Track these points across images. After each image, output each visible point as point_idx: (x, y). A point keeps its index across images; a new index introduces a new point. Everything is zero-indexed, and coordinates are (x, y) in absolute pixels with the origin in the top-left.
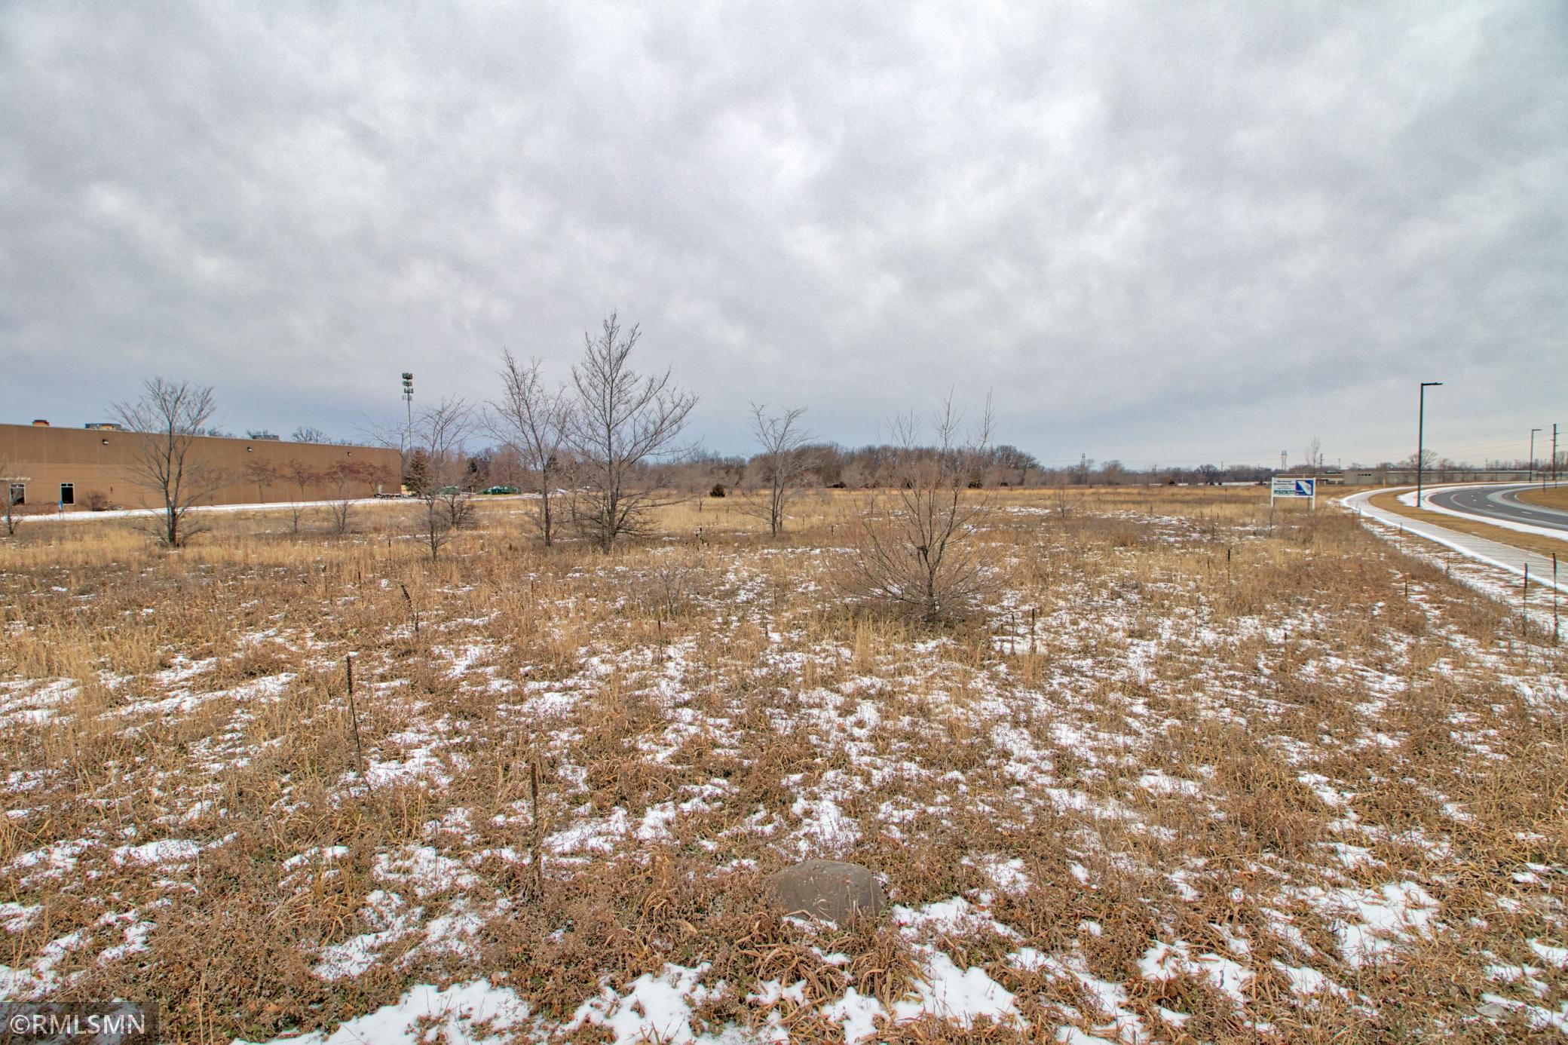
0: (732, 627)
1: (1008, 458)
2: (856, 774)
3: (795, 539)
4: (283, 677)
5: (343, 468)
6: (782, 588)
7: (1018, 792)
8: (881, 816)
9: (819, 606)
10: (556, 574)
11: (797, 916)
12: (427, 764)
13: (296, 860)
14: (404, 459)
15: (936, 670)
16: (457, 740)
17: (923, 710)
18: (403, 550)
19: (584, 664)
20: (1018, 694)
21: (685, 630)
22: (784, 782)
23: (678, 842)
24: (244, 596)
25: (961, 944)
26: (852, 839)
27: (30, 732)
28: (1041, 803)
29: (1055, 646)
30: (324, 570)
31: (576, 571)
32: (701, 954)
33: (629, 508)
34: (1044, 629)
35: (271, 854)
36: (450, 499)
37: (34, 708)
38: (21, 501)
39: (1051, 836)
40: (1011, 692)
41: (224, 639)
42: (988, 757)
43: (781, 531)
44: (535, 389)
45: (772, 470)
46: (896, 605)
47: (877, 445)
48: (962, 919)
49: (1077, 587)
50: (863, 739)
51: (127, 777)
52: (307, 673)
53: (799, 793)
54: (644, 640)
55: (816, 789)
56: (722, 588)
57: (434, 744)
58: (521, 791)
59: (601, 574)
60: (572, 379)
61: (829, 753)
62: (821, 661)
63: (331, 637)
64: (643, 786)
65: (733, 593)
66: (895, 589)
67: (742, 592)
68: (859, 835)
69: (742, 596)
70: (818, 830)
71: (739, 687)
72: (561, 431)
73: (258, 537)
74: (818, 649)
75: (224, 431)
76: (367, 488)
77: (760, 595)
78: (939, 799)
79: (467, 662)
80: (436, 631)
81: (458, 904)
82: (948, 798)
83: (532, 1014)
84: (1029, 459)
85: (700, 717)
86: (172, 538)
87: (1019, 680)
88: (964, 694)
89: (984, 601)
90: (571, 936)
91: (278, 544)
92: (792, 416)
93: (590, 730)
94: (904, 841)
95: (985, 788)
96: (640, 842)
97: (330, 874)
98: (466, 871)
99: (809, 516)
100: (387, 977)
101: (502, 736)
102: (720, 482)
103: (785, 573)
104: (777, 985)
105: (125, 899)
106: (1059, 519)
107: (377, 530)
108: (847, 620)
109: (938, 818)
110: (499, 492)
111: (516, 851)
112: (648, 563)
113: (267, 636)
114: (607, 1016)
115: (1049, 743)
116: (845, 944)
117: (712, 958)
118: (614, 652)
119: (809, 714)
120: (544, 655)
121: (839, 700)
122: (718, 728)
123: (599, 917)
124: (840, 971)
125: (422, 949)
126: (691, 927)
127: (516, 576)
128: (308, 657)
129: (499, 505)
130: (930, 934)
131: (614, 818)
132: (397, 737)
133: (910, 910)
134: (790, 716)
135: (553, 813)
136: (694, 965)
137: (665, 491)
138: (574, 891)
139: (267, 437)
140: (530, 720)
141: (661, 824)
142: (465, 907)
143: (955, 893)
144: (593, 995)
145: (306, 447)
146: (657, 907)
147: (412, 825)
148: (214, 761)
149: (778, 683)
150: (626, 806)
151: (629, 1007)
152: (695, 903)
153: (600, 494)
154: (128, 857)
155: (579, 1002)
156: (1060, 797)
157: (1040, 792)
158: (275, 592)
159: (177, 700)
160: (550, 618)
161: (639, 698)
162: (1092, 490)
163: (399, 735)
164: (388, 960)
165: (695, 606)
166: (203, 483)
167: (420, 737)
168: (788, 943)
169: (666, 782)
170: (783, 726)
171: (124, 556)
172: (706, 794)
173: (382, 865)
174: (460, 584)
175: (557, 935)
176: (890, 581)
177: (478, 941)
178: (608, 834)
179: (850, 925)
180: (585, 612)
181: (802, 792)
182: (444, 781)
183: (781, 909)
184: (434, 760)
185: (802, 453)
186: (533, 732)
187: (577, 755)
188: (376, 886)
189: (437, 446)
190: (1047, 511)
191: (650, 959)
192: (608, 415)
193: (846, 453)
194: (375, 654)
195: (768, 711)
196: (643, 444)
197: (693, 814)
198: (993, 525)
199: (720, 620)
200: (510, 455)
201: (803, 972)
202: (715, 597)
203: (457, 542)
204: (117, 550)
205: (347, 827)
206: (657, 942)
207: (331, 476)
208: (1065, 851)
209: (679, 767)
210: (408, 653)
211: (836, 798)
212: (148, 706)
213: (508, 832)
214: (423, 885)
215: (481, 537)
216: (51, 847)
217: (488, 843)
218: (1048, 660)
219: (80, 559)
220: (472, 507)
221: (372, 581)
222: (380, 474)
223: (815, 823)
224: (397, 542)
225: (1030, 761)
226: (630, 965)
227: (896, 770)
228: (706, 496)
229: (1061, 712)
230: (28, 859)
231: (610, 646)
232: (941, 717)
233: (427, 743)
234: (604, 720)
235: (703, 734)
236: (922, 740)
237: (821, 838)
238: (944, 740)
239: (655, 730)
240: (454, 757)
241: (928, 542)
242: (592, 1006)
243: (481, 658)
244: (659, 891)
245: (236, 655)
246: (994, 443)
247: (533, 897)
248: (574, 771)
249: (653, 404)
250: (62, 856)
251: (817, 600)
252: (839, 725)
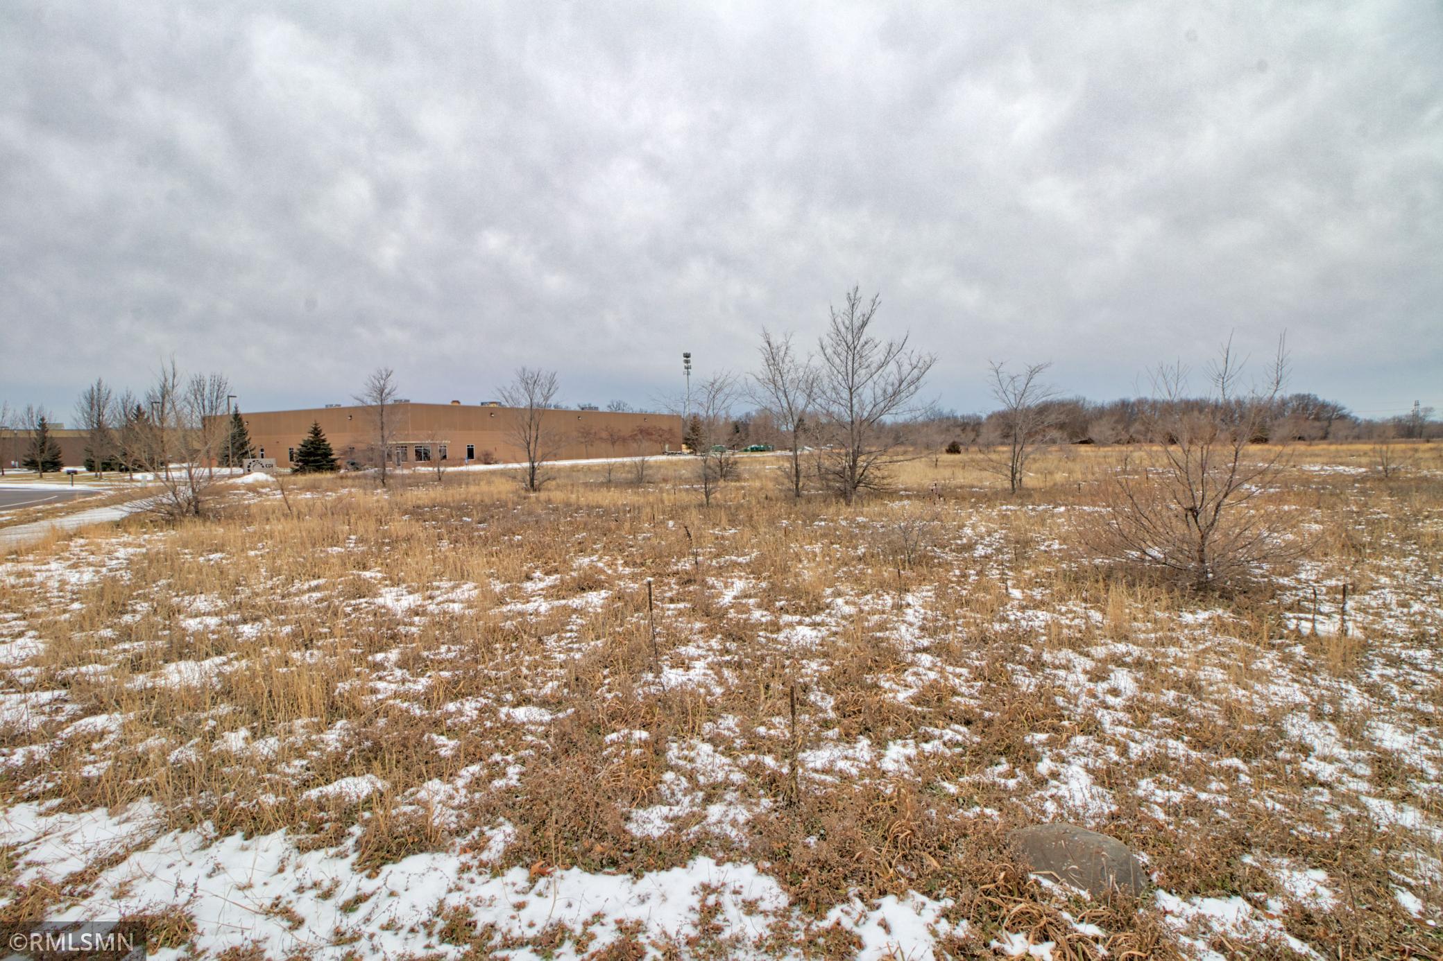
0: (970, 580)
1: (1306, 408)
2: (1109, 744)
3: (1036, 496)
4: (603, 593)
5: (641, 431)
6: (1022, 547)
7: (1321, 794)
8: (1140, 793)
9: (1064, 566)
10: (804, 522)
11: (1045, 876)
12: (705, 674)
13: (614, 736)
14: (685, 422)
15: (1208, 644)
16: (728, 658)
17: (1193, 687)
18: (685, 498)
19: (830, 603)
20: (1321, 682)
21: (922, 580)
22: (1028, 739)
23: (919, 779)
24: (576, 530)
25: (1243, 950)
26: (1107, 811)
27: (452, 617)
28: (1355, 811)
29: (1374, 630)
30: (629, 511)
31: (821, 520)
32: (944, 889)
33: (869, 464)
34: (1359, 609)
35: (598, 729)
36: (719, 456)
37: (453, 601)
38: (445, 457)
39: (1369, 851)
40: (1311, 678)
41: (565, 561)
42: (1280, 749)
43: (1021, 488)
44: (787, 360)
45: (1011, 427)
46: (1157, 569)
47: (1133, 398)
48: (1244, 922)
49: (1407, 562)
50: (1118, 708)
51: (507, 657)
52: (619, 592)
53: (1044, 753)
54: (884, 586)
55: (1063, 752)
56: (959, 542)
57: (710, 659)
58: (779, 709)
59: (844, 523)
60: (819, 348)
61: (1078, 718)
62: (1068, 622)
63: (635, 564)
64: (885, 721)
65: (970, 547)
66: (1155, 552)
67: (980, 547)
68: (1114, 808)
69: (980, 551)
70: (1067, 795)
71: (978, 639)
72: (809, 396)
73: (586, 484)
74: (1064, 609)
75: (563, 405)
76: (657, 447)
77: (999, 551)
78: (1214, 786)
79: (735, 593)
80: (710, 565)
81: (730, 796)
82: (1225, 787)
83: (792, 904)
84: (1335, 409)
85: (939, 664)
86: (532, 485)
87: (1322, 665)
88: (1245, 675)
89: (1273, 572)
90: (824, 844)
91: (599, 491)
92: (1033, 372)
93: (836, 663)
94: (1169, 824)
95: (1275, 783)
96: (884, 773)
97: (638, 751)
98: (737, 769)
99: (1051, 473)
100: (678, 844)
101: (763, 659)
102: (957, 440)
103: (1026, 530)
104: (1024, 940)
105: (507, 745)
106: (1380, 480)
107: (665, 480)
108: (1097, 581)
109: (1213, 807)
110: (757, 450)
111: (776, 760)
112: (887, 515)
113: (592, 561)
114: (856, 924)
115: (1368, 744)
116: (1098, 917)
117: (956, 897)
118: (857, 595)
119: (1055, 675)
120: (796, 592)
121: (1089, 664)
122: (957, 676)
123: (848, 833)
124: (1094, 944)
125: (704, 827)
126: (935, 863)
127: (772, 522)
128: (619, 579)
129: (756, 460)
130: (1202, 929)
131: (859, 746)
132: (682, 650)
133: (1177, 899)
134: (1034, 675)
135: (806, 733)
136: (937, 898)
137: (900, 449)
138: (825, 804)
139: (590, 408)
140: (785, 648)
141: (902, 759)
142: (737, 799)
143: (1235, 893)
144: (843, 902)
145: (616, 415)
146: (902, 836)
147: (695, 723)
148: (560, 652)
149: (1019, 639)
150: (870, 737)
151: (877, 922)
152: (938, 840)
153: (843, 451)
154: (508, 715)
155: (831, 905)
156: (1382, 810)
157: (1353, 799)
158: (597, 528)
159: (537, 604)
160: (800, 561)
161: (882, 640)
162: (1430, 445)
163: (684, 648)
164: (679, 829)
165: (933, 558)
166: (550, 444)
167: (700, 652)
168: (1035, 900)
169: (907, 721)
170: (1026, 683)
171: (503, 497)
172: (946, 738)
173: (673, 752)
174: (727, 527)
175: (812, 840)
176: (1149, 543)
177: (746, 830)
178: (854, 759)
179: (1105, 898)
180: (830, 557)
181: (1049, 753)
182: (719, 690)
183: (1028, 865)
184: (710, 672)
185: (1044, 409)
186: (788, 659)
187: (825, 683)
188: (670, 768)
189: (710, 412)
190: (1363, 470)
191: (895, 882)
192: (850, 380)
193: (1095, 408)
194: (666, 581)
195: (1010, 666)
196: (882, 405)
197: (935, 755)
198: (1286, 484)
199: (957, 572)
200: (766, 417)
201: (1051, 933)
202: (951, 550)
203: (725, 491)
204: (499, 493)
205: (648, 717)
206: (901, 868)
207: (633, 437)
208: (1388, 873)
209: (919, 709)
210: (689, 582)
211: (1087, 765)
212: (519, 607)
213: (769, 743)
214: (703, 774)
215: (743, 488)
216: (464, 701)
217: (753, 749)
218: (1365, 646)
219: (478, 498)
220: (736, 463)
221: (663, 522)
222: (666, 436)
223: (1063, 787)
224: (680, 490)
225: (1338, 760)
226: (877, 884)
227: (1158, 746)
228: (941, 453)
229: (1382, 709)
230: (451, 707)
231: (853, 589)
232: (1216, 696)
233: (705, 657)
234: (849, 655)
235: (942, 681)
236: (1191, 719)
237: (1071, 803)
238: (1220, 722)
239: (896, 671)
240: (727, 673)
241: (1198, 504)
242: (842, 911)
243: (743, 591)
244: (904, 821)
245: (573, 573)
246: (1288, 391)
247: (791, 803)
248: (823, 698)
249: (892, 367)
250: (470, 708)
251: (1062, 559)
252: (1090, 690)
